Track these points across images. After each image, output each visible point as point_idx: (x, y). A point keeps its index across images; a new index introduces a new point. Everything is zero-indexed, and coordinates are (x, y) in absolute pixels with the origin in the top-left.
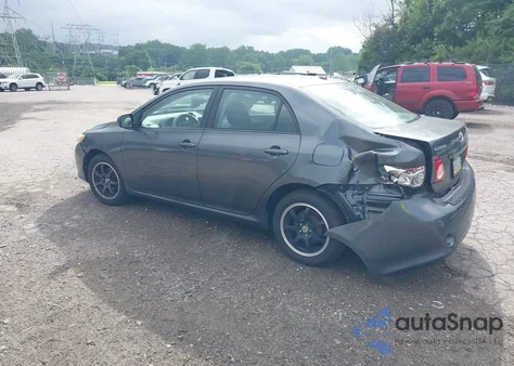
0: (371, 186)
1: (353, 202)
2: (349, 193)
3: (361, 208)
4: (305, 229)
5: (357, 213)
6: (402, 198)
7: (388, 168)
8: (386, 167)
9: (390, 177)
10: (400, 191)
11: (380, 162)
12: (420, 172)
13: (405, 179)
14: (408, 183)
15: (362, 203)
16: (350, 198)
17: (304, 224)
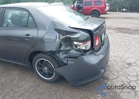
0: (69, 50)
1: (63, 57)
2: (61, 54)
3: (66, 60)
4: (46, 68)
5: (65, 62)
6: (82, 55)
7: (75, 43)
8: (74, 42)
9: (76, 47)
10: (81, 52)
11: (72, 40)
12: (89, 44)
13: (83, 47)
14: (84, 48)
15: (66, 57)
16: (62, 56)
17: (45, 67)
